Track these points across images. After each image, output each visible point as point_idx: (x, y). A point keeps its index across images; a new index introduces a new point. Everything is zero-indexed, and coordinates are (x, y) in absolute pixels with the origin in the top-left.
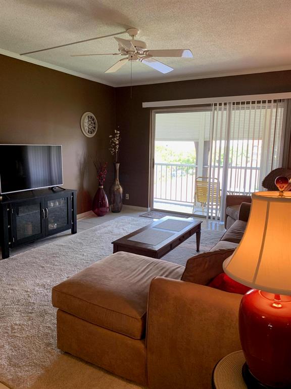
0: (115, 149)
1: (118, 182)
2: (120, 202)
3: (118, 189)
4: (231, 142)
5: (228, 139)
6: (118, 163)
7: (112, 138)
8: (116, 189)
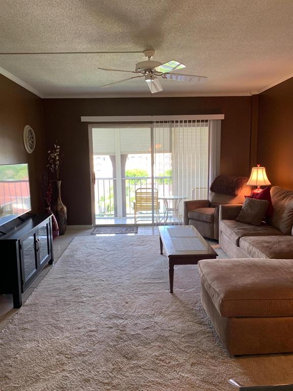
0: (55, 166)
1: (60, 202)
2: (65, 224)
3: (62, 209)
4: (154, 154)
5: (152, 153)
6: (60, 180)
7: (51, 153)
8: (59, 210)
